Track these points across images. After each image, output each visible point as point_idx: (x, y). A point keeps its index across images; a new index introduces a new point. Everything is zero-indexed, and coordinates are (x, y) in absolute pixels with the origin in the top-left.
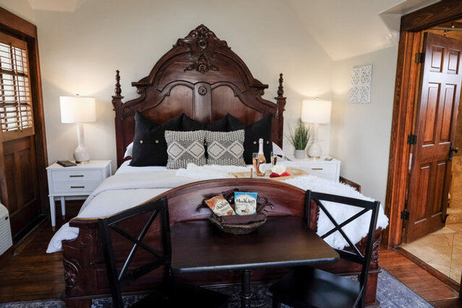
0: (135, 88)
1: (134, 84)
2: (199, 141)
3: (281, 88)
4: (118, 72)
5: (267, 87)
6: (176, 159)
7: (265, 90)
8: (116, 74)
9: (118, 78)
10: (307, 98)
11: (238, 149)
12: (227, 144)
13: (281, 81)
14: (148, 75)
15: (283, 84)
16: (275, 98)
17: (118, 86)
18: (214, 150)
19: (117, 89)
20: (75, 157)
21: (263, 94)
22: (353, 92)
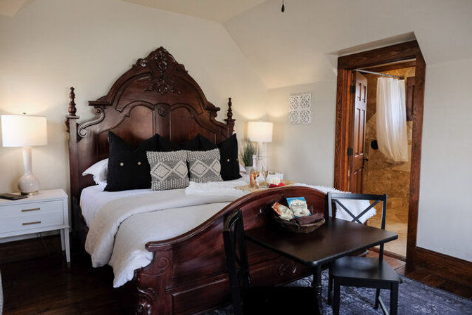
0: (93, 107)
1: (91, 104)
2: (184, 161)
3: (230, 110)
4: (72, 89)
5: (219, 109)
6: (162, 180)
7: (218, 112)
8: (70, 91)
9: (73, 96)
10: (251, 121)
11: (217, 167)
12: (209, 162)
13: (230, 104)
14: (105, 94)
15: (232, 108)
16: (225, 120)
17: (73, 104)
18: (198, 168)
19: (72, 108)
20: (19, 188)
21: (216, 116)
22: (293, 115)
